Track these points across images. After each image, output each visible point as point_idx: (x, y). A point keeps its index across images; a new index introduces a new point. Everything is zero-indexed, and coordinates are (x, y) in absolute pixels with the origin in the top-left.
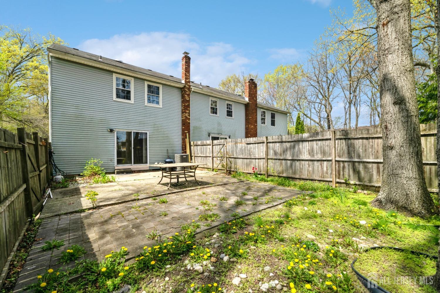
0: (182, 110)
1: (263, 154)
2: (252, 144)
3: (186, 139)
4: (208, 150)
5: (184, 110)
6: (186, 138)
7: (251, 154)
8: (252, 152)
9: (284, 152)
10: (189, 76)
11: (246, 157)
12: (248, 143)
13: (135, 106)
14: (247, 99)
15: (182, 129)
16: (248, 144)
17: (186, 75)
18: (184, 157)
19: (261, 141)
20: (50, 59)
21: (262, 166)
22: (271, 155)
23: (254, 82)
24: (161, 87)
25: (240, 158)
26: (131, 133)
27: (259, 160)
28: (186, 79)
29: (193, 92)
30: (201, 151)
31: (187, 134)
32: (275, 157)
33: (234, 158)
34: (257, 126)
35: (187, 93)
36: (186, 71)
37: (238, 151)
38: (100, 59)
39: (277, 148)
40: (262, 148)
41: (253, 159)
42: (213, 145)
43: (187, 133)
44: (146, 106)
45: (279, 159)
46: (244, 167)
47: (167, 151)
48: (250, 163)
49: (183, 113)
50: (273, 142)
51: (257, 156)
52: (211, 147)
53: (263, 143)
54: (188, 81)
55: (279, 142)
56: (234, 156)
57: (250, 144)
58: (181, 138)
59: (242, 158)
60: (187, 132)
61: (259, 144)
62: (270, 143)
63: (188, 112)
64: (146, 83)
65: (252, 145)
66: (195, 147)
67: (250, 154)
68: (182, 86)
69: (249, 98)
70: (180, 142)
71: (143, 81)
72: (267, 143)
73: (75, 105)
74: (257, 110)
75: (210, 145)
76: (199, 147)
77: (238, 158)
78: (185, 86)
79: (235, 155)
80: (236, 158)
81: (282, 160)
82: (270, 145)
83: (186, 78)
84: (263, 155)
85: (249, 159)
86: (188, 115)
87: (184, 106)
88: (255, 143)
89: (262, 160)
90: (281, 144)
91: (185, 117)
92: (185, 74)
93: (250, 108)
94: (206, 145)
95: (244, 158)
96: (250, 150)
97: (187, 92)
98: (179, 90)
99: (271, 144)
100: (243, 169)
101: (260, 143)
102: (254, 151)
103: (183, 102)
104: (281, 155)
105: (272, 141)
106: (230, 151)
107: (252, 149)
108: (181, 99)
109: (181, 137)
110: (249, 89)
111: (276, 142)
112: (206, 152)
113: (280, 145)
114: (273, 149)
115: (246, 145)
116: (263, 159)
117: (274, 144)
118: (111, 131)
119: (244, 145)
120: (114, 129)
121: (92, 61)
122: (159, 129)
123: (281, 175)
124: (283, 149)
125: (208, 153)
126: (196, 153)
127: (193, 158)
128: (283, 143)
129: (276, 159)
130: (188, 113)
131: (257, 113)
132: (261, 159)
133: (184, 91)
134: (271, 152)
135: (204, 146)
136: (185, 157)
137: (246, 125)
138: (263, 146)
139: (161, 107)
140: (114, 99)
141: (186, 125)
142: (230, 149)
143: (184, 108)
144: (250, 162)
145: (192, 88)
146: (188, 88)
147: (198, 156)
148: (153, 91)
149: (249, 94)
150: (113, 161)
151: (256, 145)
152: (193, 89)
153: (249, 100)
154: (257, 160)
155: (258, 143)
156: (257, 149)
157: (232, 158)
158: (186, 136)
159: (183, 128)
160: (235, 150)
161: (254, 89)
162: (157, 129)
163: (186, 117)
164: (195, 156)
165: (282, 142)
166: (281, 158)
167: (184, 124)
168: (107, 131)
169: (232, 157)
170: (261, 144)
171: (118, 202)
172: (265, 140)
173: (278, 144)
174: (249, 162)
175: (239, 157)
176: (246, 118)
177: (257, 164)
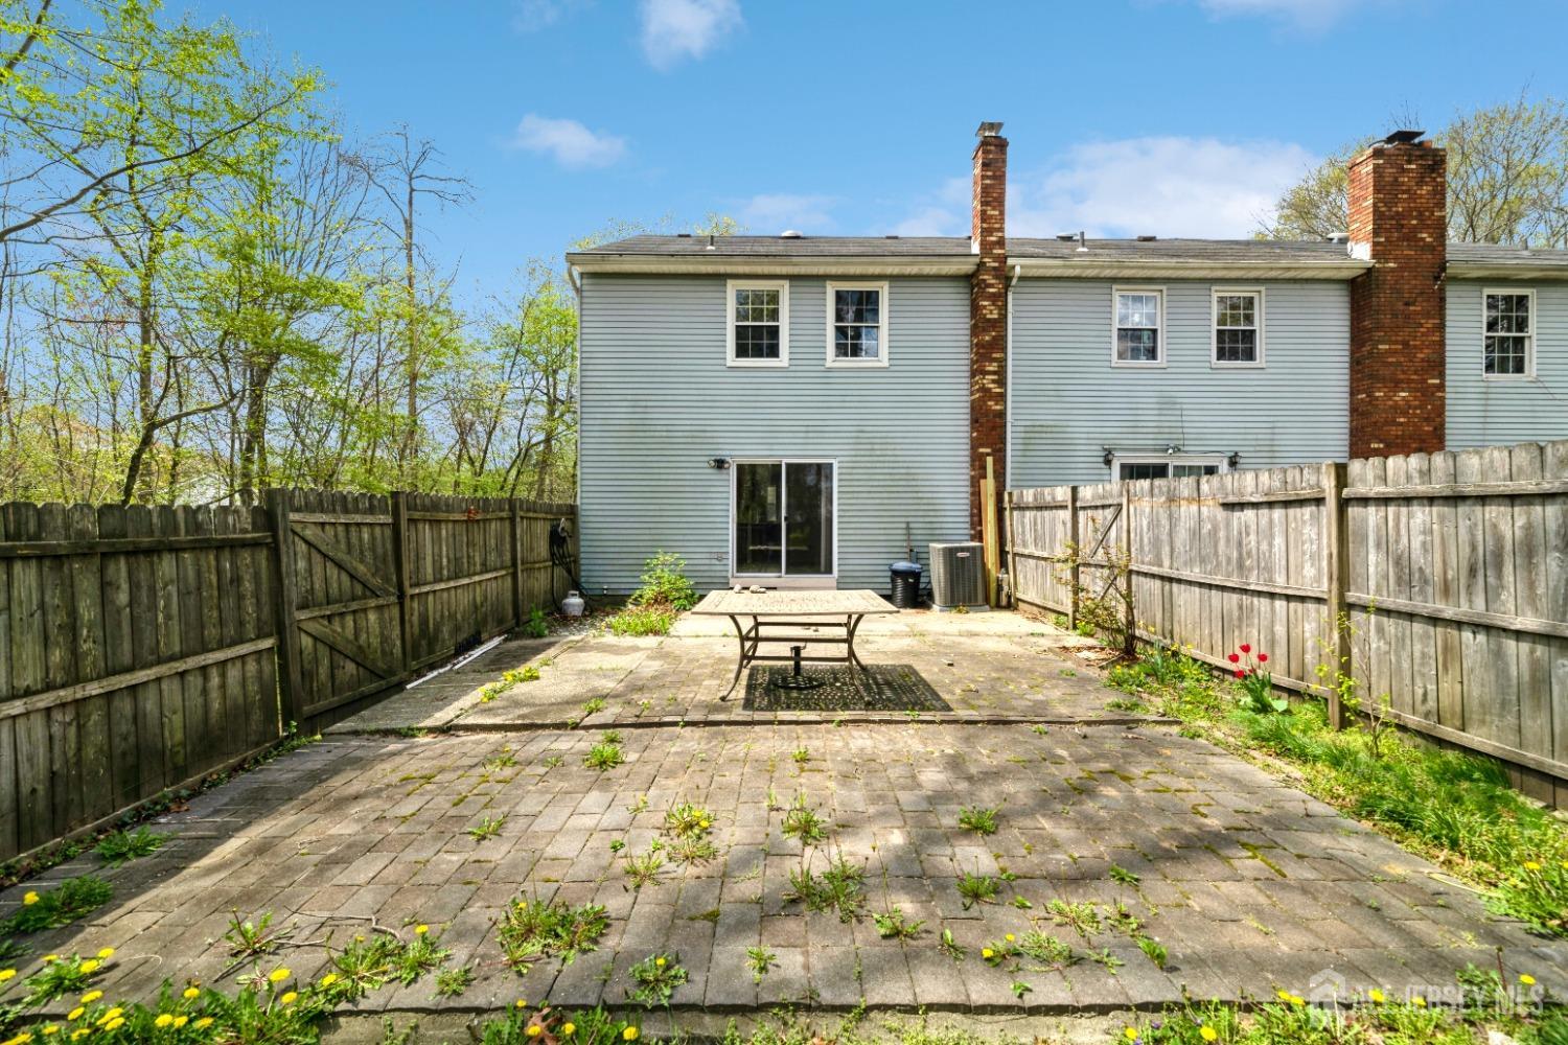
0: (973, 362)
1: (1319, 570)
2: (1255, 505)
3: (982, 481)
4: (1060, 528)
5: (977, 361)
6: (985, 477)
7: (1248, 563)
8: (1249, 554)
9: (1472, 572)
10: (1002, 220)
11: (1218, 580)
12: (1231, 499)
13: (792, 374)
14: (1362, 253)
15: (972, 439)
16: (1229, 506)
17: (984, 217)
18: (960, 555)
19: (1306, 493)
20: (578, 283)
21: (1309, 644)
22: (1372, 584)
23: (1421, 144)
24: (884, 290)
25: (1190, 583)
26: (780, 466)
27: (1292, 605)
28: (986, 232)
29: (1022, 278)
30: (1035, 530)
31: (990, 460)
32: (1401, 602)
33: (1162, 578)
34: (1441, 387)
35: (992, 290)
36: (984, 203)
37: (1178, 544)
38: (709, 248)
39: (1416, 544)
40: (1309, 531)
41: (1259, 593)
42: (1075, 510)
43: (988, 454)
44: (830, 370)
45: (1434, 620)
46: (1211, 635)
47: (908, 528)
48: (1240, 619)
49: (973, 375)
50: (1385, 501)
51: (1280, 583)
52: (1066, 515)
53: (1319, 501)
54: (993, 239)
55: (1431, 500)
56: (1161, 565)
57: (1242, 506)
58: (968, 477)
59: (1201, 585)
60: (988, 450)
61: (1292, 511)
62: (1364, 501)
63: (993, 367)
64: (831, 289)
65: (1249, 514)
66: (1015, 513)
67: (1241, 566)
68: (967, 267)
69: (1375, 244)
70: (964, 491)
71: (820, 283)
72: (1343, 504)
73: (629, 398)
74: (1443, 300)
75: (1066, 507)
76: (1028, 513)
77: (1179, 581)
78: (981, 265)
79: (1167, 563)
80: (1171, 580)
81: (1459, 625)
82: (1365, 520)
83: (983, 230)
84: (1318, 580)
85: (1233, 590)
86: (993, 381)
87: (977, 345)
88: (1270, 505)
89: (1311, 606)
90: (1447, 510)
91: (978, 390)
92: (983, 212)
93: (1381, 298)
94: (1052, 508)
95: (1210, 586)
96: (1240, 544)
97: (992, 286)
98: (962, 284)
99: (1372, 510)
100: (1206, 644)
101: (1301, 502)
102: (1264, 547)
103: (975, 330)
104: (1446, 591)
105: (1379, 490)
106: (1146, 540)
107: (1253, 537)
108: (968, 320)
109: (967, 471)
110: (1377, 190)
111: (1407, 500)
112: (1053, 540)
113: (1442, 519)
114: (1383, 544)
115: (1221, 514)
116: (1319, 600)
117: (1391, 510)
118: (720, 464)
119: (1211, 510)
120: (728, 459)
121: (666, 258)
122: (876, 447)
123: (1448, 732)
124: (1466, 550)
125: (1058, 544)
126: (1018, 541)
127: (1010, 557)
128: (1463, 509)
129: (1411, 616)
130: (994, 373)
131: (1442, 317)
132: (1302, 599)
133: (977, 285)
134: (1372, 563)
135: (1046, 513)
136: (967, 554)
137: (1352, 394)
138: (1316, 519)
139: (886, 364)
140: (729, 363)
141: (988, 427)
142: (1145, 529)
143: (976, 354)
144: (1240, 607)
145: (1014, 267)
146: (994, 268)
147: (1026, 552)
148: (858, 310)
149: (1378, 216)
150: (724, 562)
151: (1278, 513)
152: (1018, 266)
153: (1374, 256)
154: (1280, 604)
155: (1287, 504)
156: (1279, 541)
157: (1153, 576)
158: (984, 468)
159: (975, 434)
160: (1165, 537)
161: (1420, 182)
162: (869, 447)
163: (984, 390)
164: (1015, 555)
165: (1455, 499)
166: (1449, 612)
167: (977, 421)
168: (706, 465)
169: (1155, 570)
170: (1308, 511)
171: (520, 722)
172: (1328, 484)
173: (1420, 515)
174: (1236, 614)
175: (1185, 574)
176: (1352, 353)
177: (1280, 630)
